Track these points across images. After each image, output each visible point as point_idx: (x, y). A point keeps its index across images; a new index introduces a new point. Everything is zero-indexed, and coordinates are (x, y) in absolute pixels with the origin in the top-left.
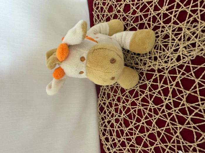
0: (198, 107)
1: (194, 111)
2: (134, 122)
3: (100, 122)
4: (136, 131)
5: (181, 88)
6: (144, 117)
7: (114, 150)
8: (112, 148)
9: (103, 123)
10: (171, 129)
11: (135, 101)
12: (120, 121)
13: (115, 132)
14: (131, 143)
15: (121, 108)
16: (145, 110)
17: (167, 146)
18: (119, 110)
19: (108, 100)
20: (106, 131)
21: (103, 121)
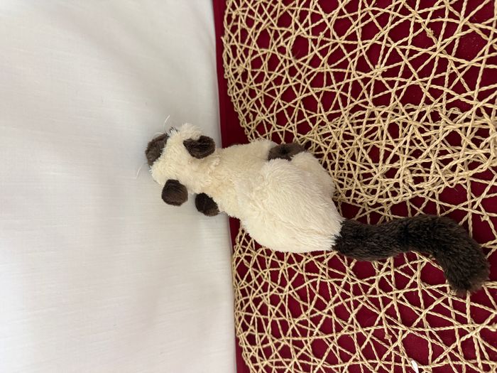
0: (442, 293)
1: (435, 301)
2: (311, 308)
3: (238, 298)
4: (314, 328)
6: (333, 299)
7: (266, 362)
8: (261, 358)
9: (243, 302)
10: (386, 331)
11: (316, 263)
12: (282, 301)
13: (269, 324)
14: (302, 351)
15: (284, 273)
16: (336, 286)
17: (374, 365)
18: (280, 277)
19: (256, 250)
20: (251, 319)
21: (245, 298)
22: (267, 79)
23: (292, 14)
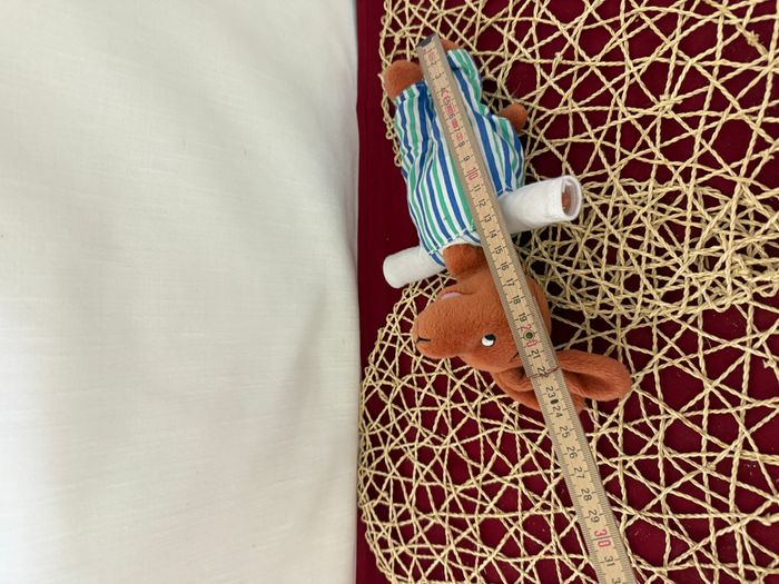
0: (694, 465)
2: (485, 471)
4: (487, 502)
7: (403, 548)
8: (396, 542)
11: (500, 406)
12: (437, 457)
13: (414, 491)
14: (464, 535)
15: (444, 415)
16: (528, 442)
18: (437, 420)
20: (383, 482)
21: (376, 449)
23: (503, 28)
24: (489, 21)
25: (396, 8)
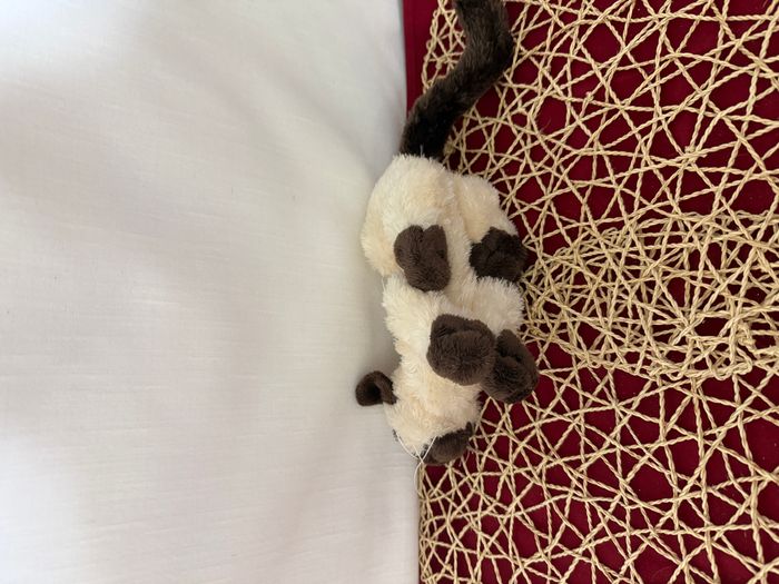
2: (554, 543)
3: (426, 516)
4: (558, 578)
5: (744, 455)
6: (595, 531)
9: (435, 524)
11: (566, 469)
12: (502, 528)
13: (479, 564)
15: (508, 481)
16: (600, 510)
18: (500, 487)
20: (446, 553)
21: (437, 518)
22: (493, 166)
23: (539, 62)
24: (527, 54)
25: (441, 33)
